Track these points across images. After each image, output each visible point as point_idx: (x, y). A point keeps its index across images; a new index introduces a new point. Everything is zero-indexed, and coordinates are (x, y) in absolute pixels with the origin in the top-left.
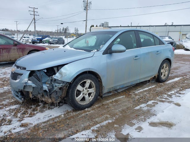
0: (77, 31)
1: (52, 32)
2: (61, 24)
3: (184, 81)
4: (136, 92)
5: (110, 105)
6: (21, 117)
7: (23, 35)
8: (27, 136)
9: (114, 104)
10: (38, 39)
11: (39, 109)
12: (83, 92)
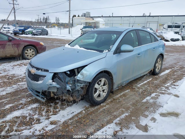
0: (58, 21)
1: (32, 21)
2: (44, 14)
3: (174, 73)
4: (138, 86)
5: (121, 99)
6: (46, 116)
7: (3, 26)
8: (61, 133)
9: (124, 98)
10: (20, 30)
11: (59, 107)
12: (99, 89)
